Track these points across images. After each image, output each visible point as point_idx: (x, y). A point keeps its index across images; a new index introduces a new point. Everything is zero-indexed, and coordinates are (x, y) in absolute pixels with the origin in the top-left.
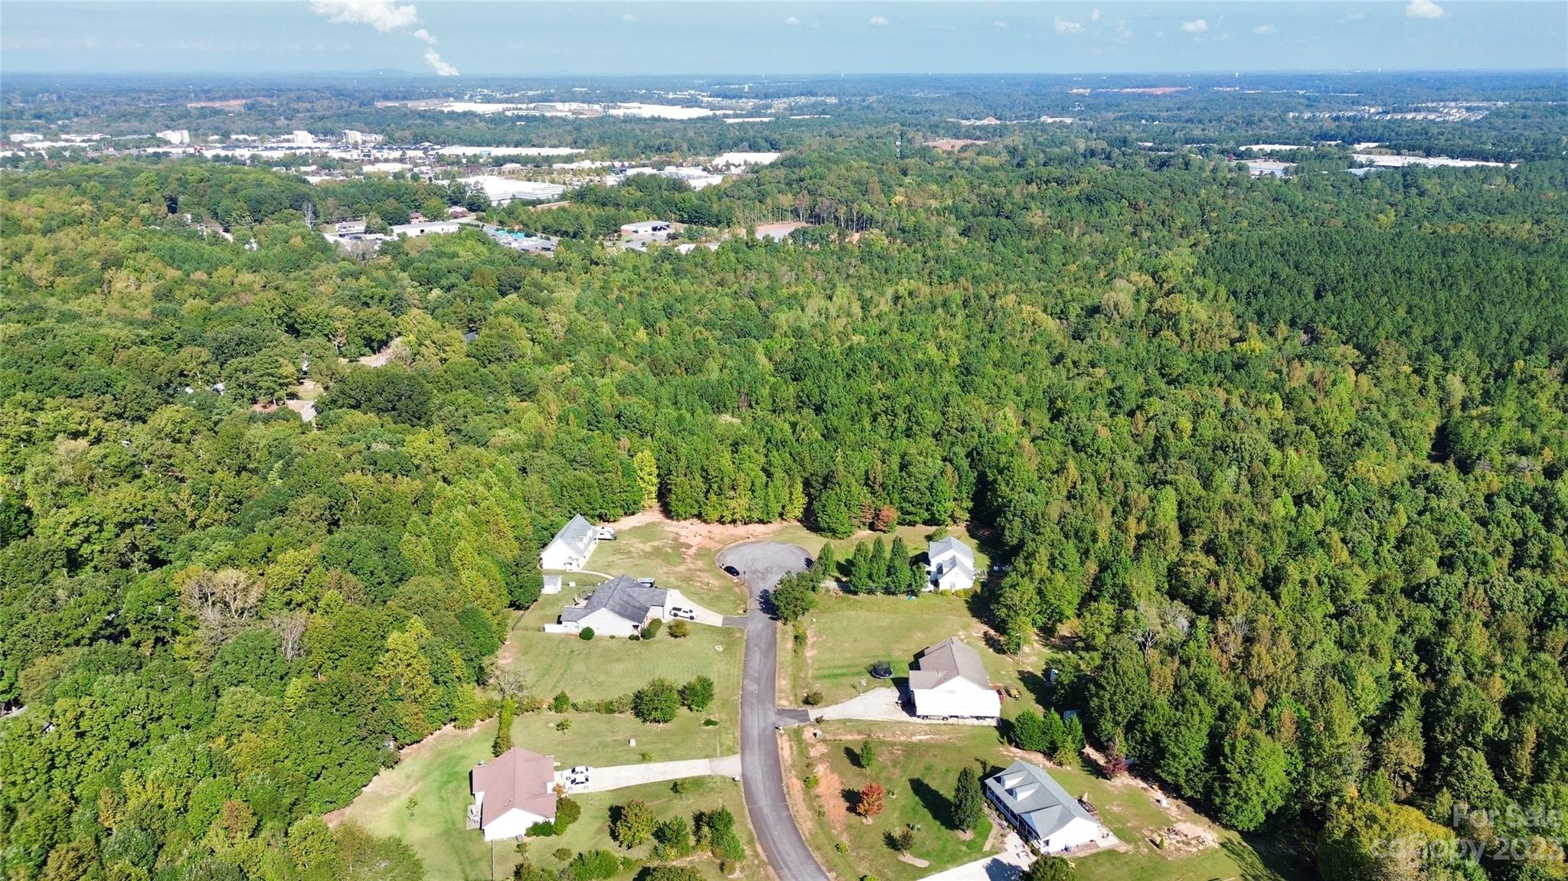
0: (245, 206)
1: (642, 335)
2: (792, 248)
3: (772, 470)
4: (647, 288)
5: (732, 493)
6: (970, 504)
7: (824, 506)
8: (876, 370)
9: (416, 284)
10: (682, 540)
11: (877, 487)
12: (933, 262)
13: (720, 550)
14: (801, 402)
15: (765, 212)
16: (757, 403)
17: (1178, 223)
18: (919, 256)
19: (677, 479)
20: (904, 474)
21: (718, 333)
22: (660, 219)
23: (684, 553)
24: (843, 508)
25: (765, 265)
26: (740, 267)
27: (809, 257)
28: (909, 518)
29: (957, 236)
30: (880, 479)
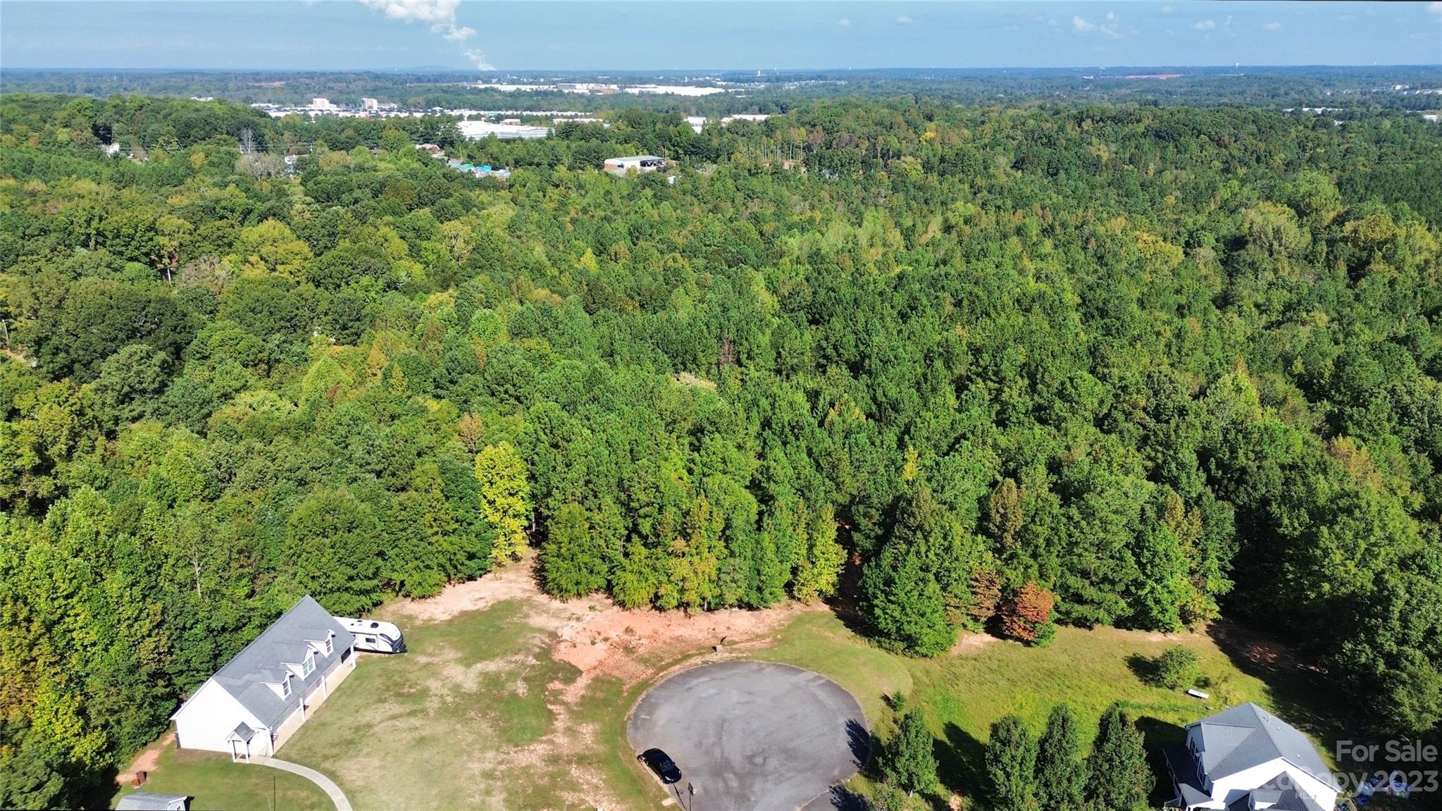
0: (174, 131)
1: (589, 261)
2: (805, 176)
3: (772, 488)
4: (615, 212)
5: (680, 544)
6: (1226, 586)
7: (889, 582)
8: (949, 308)
9: (309, 199)
10: (562, 653)
11: (1009, 540)
12: (985, 193)
13: (644, 685)
14: (825, 357)
15: (773, 147)
16: (749, 357)
17: (1279, 158)
18: (967, 186)
19: (564, 509)
20: (1074, 511)
21: (700, 262)
22: (651, 154)
23: (556, 694)
24: (933, 587)
25: (771, 193)
26: (739, 197)
27: (826, 186)
28: (1079, 610)
29: (1008, 169)
30: (1017, 521)
